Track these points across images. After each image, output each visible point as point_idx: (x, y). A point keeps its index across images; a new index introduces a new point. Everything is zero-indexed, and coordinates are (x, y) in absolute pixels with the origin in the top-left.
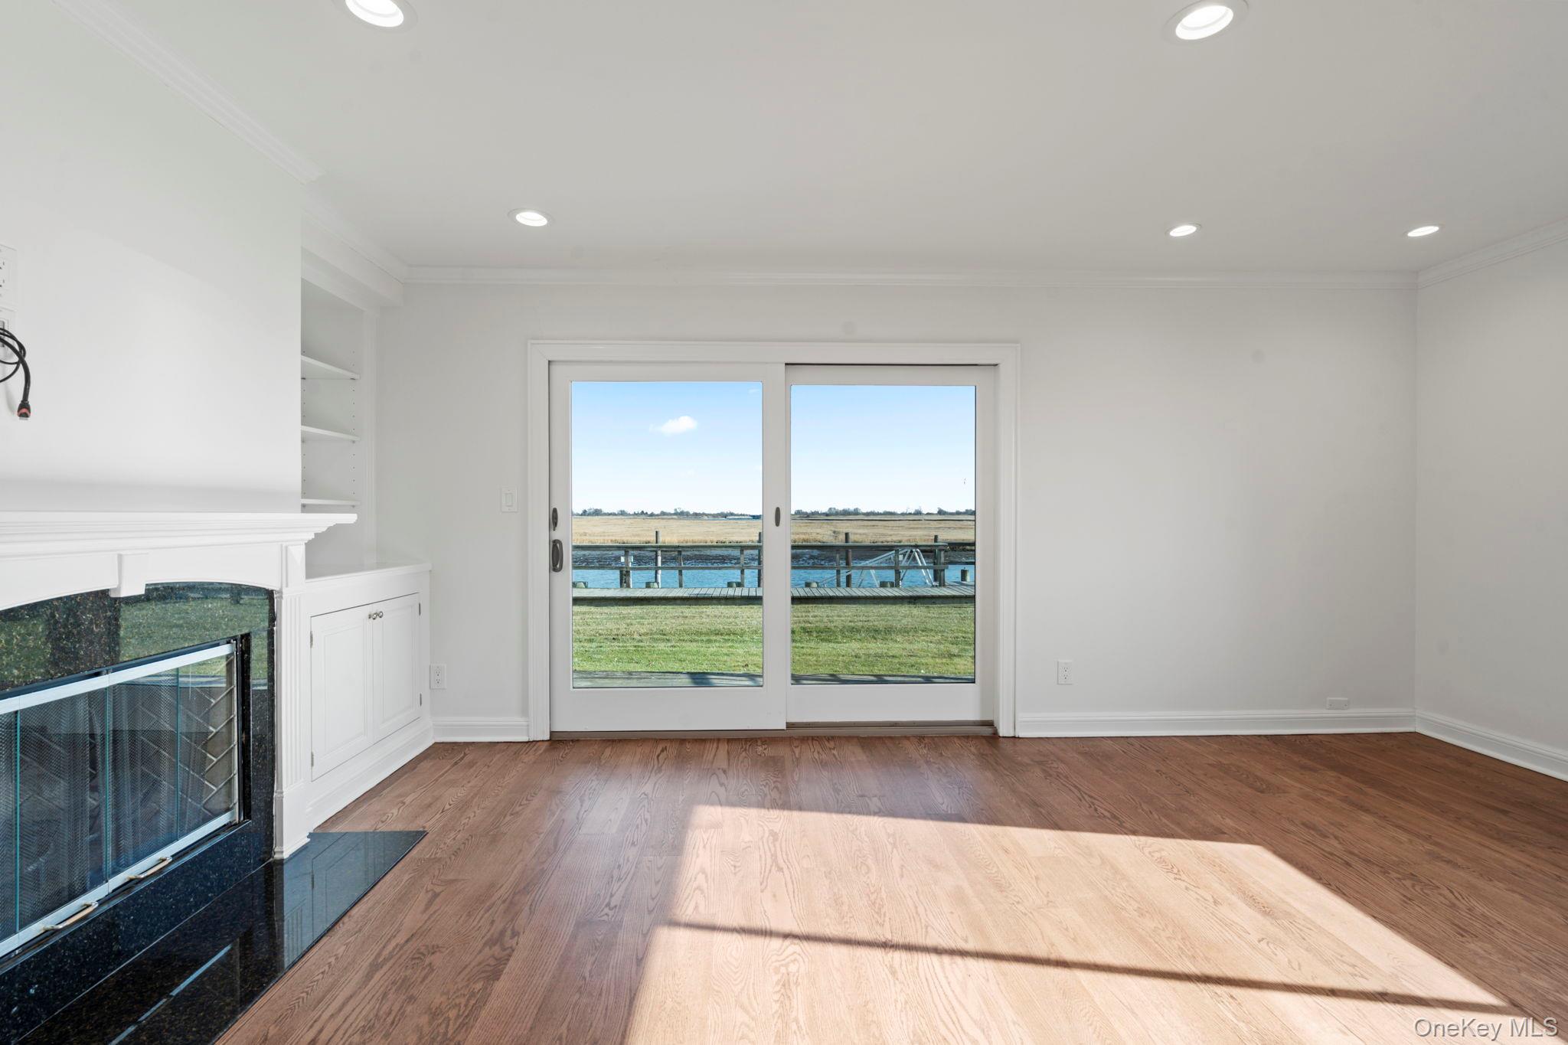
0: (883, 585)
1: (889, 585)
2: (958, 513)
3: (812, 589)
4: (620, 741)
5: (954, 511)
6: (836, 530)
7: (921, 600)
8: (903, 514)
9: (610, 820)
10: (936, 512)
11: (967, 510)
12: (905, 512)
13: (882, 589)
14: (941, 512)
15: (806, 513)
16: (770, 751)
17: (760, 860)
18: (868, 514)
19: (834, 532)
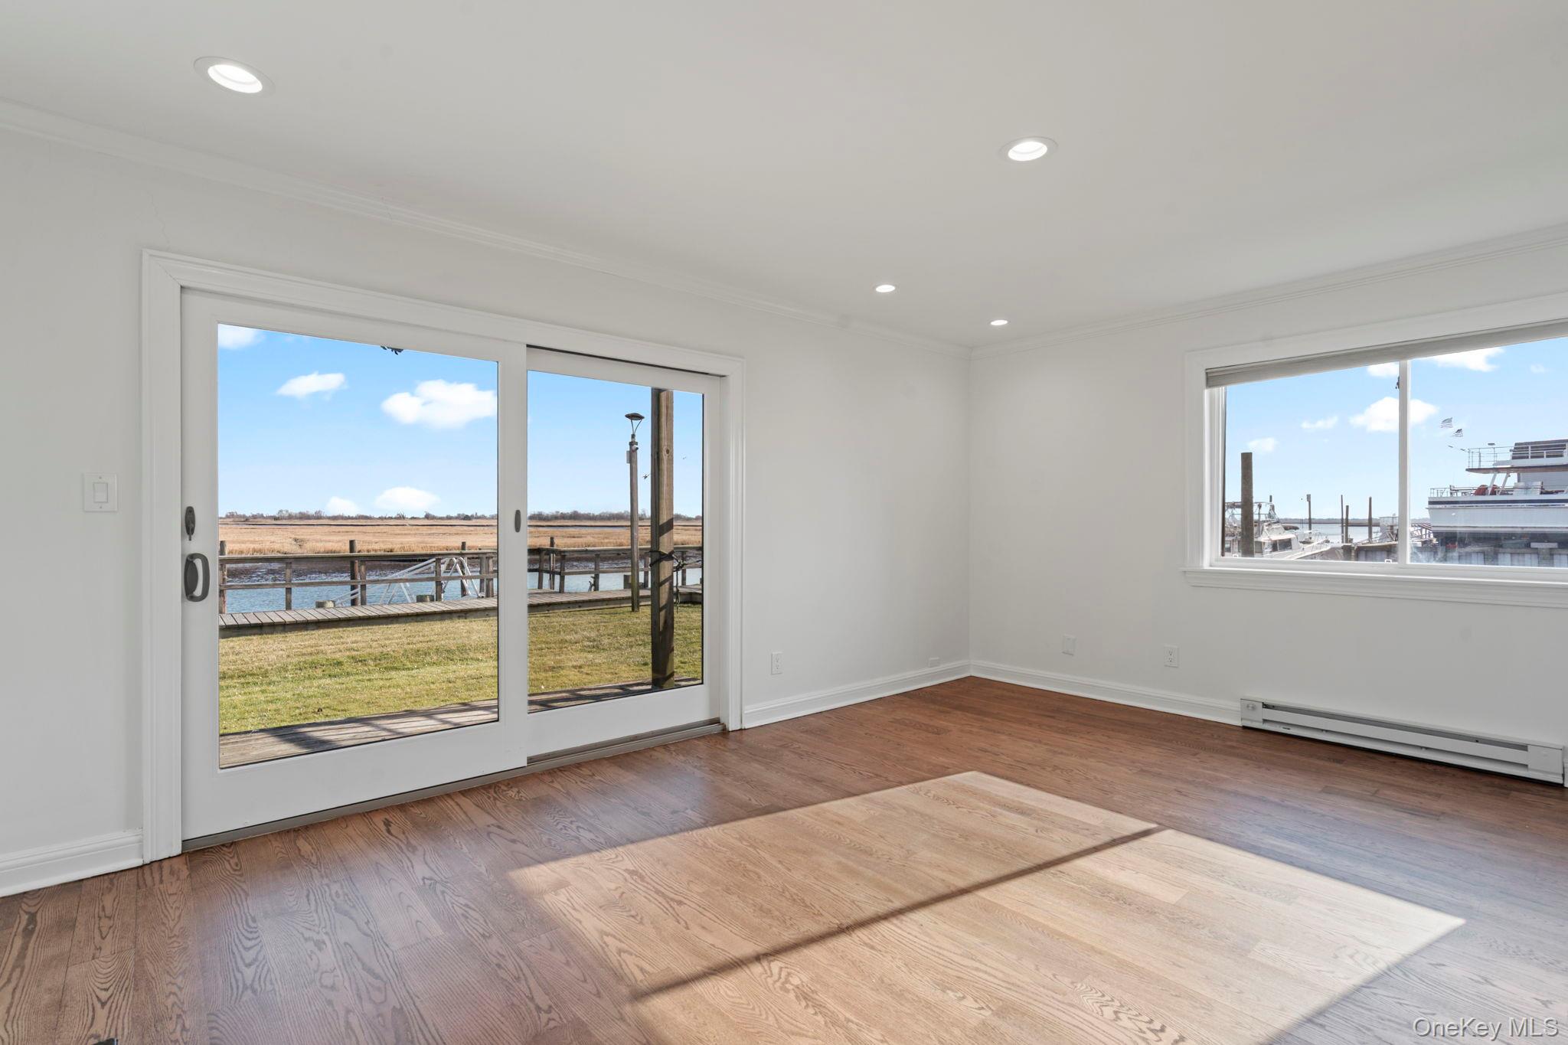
0: (421, 599)
1: (428, 599)
2: (449, 518)
3: (330, 610)
4: (307, 828)
5: (445, 516)
6: (297, 537)
7: (474, 613)
8: (381, 518)
9: (417, 921)
10: (423, 516)
11: (459, 515)
12: (384, 516)
13: (420, 604)
14: (428, 517)
15: (244, 516)
16: (527, 793)
17: (650, 901)
18: (335, 518)
19: (296, 540)
